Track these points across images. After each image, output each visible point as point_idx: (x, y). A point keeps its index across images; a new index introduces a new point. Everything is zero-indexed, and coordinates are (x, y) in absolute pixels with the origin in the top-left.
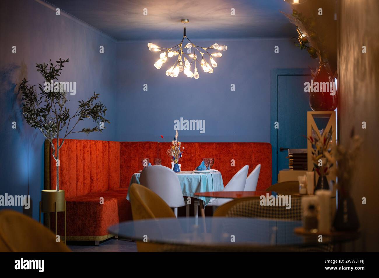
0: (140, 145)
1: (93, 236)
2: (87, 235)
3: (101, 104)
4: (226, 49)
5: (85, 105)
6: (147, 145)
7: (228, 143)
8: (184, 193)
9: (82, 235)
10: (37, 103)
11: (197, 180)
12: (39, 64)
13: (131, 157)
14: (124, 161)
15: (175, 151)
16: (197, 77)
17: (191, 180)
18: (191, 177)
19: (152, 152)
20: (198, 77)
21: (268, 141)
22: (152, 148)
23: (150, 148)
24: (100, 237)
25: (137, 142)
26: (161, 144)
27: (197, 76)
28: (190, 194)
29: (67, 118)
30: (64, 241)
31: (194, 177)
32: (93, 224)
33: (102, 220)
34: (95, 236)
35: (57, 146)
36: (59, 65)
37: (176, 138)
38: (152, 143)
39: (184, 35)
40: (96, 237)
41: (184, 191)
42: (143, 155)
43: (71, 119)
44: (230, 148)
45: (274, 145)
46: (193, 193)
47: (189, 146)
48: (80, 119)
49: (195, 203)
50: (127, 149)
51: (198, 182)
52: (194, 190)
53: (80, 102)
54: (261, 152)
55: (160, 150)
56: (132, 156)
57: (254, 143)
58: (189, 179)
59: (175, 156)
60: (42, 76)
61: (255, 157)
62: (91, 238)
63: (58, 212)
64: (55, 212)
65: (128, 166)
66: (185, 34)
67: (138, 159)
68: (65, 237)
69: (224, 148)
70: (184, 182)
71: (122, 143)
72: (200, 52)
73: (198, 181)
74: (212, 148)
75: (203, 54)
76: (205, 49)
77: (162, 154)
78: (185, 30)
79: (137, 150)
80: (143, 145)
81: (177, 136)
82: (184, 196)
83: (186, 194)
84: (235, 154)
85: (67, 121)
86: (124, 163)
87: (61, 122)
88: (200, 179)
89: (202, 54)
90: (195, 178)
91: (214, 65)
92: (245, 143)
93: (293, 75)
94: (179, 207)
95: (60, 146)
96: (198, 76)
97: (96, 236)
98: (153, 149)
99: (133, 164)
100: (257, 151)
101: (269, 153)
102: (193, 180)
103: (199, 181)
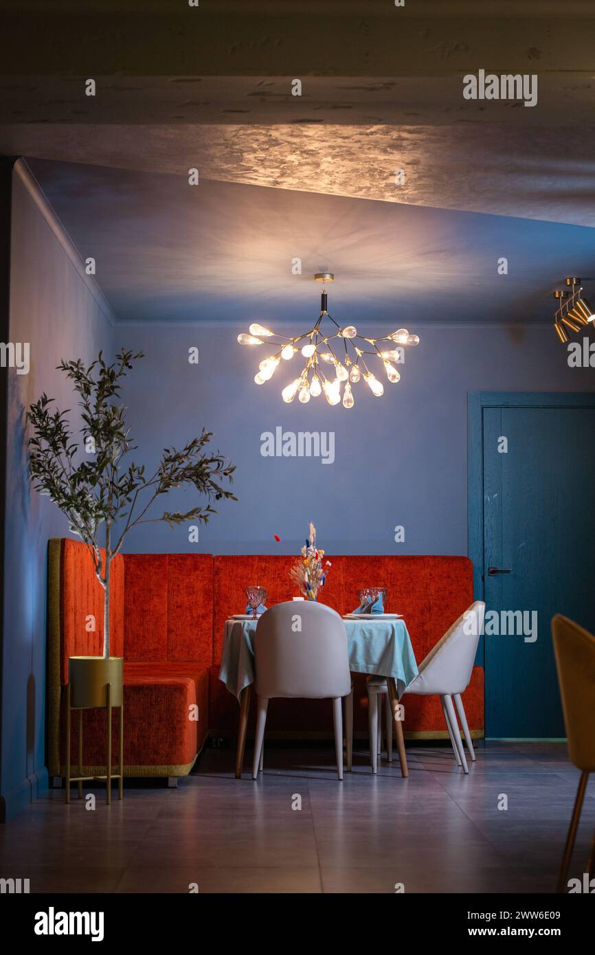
0: (172, 562)
1: (168, 764)
2: (153, 762)
3: (220, 455)
4: (416, 343)
5: (178, 457)
6: (188, 562)
7: (375, 557)
8: (353, 666)
9: (141, 763)
10: (67, 453)
11: (383, 634)
12: (67, 361)
13: (150, 590)
14: (134, 599)
15: (310, 571)
16: (350, 404)
17: (371, 633)
18: (370, 627)
19: (200, 578)
20: (352, 405)
21: (462, 553)
22: (201, 568)
23: (196, 568)
24: (183, 766)
25: (164, 556)
26: (220, 559)
27: (349, 401)
28: (367, 668)
29: (132, 487)
30: (118, 776)
31: (376, 628)
32: (167, 738)
33: (185, 728)
34: (171, 764)
35: (107, 553)
36: (119, 364)
37: (312, 539)
38: (201, 556)
39: (323, 309)
40: (173, 767)
41: (353, 659)
42: (178, 586)
43: (140, 491)
44: (379, 568)
45: (476, 560)
46: (373, 664)
47: (286, 564)
48: (160, 491)
49: (371, 688)
50: (140, 571)
51: (387, 640)
52: (376, 658)
53: (168, 451)
54: (449, 577)
55: (217, 573)
56: (152, 587)
57: (434, 557)
58: (366, 633)
59: (311, 581)
60: (75, 389)
61: (437, 589)
62: (161, 770)
63: (113, 708)
64: (107, 707)
65: (144, 611)
66: (324, 306)
67: (166, 594)
68: (120, 769)
69: (365, 569)
70: (353, 639)
71: (128, 558)
72: (356, 348)
73: (387, 636)
74: (339, 569)
75: (361, 353)
76: (371, 341)
77: (222, 583)
78: (324, 297)
79: (165, 574)
80: (180, 561)
81: (312, 538)
82: (351, 672)
83: (357, 667)
84: (390, 582)
85: (131, 495)
86: (134, 602)
87: (117, 498)
88: (391, 633)
89: (359, 352)
90: (380, 630)
91: (394, 377)
92: (413, 558)
93: (516, 407)
94: (343, 695)
95: (113, 553)
96: (351, 402)
97: (174, 764)
98: (202, 570)
99: (155, 606)
100: (441, 575)
101: (467, 578)
102: (375, 633)
103: (389, 637)
